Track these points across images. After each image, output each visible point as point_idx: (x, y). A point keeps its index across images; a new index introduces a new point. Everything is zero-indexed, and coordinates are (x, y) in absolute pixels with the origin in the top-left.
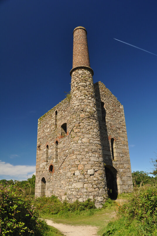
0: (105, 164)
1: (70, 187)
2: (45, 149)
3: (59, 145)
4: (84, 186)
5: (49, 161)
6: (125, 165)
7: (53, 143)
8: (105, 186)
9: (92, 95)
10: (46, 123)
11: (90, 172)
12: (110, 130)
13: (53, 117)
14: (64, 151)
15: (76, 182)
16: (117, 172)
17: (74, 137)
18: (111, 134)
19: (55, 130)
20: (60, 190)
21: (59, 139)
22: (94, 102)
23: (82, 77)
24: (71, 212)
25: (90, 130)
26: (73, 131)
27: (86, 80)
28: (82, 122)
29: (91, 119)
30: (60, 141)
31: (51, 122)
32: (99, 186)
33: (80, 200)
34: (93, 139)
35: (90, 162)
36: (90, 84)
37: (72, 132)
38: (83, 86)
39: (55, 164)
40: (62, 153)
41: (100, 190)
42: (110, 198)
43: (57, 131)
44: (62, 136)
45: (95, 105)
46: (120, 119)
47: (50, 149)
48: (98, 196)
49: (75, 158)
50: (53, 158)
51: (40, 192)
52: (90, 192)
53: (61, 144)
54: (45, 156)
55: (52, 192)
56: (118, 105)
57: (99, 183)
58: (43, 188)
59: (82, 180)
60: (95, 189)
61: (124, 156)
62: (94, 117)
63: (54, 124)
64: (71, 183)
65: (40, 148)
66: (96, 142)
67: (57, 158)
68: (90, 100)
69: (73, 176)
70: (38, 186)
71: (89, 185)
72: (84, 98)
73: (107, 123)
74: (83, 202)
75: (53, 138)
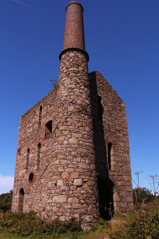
0: (98, 174)
1: (50, 201)
2: (25, 153)
3: (41, 148)
4: (68, 201)
5: (29, 168)
6: (124, 177)
7: (35, 146)
8: (96, 202)
9: (85, 84)
10: (29, 122)
11: (77, 182)
12: (107, 132)
13: (37, 114)
14: (47, 155)
15: (58, 194)
16: (114, 185)
17: (59, 137)
18: (108, 137)
19: (38, 130)
20: (40, 205)
21: (43, 140)
22: (88, 93)
23: (73, 60)
24: (48, 234)
25: (80, 128)
26: (58, 129)
27: (78, 65)
28: (70, 117)
29: (82, 113)
30: (44, 143)
31: (34, 120)
32: (88, 201)
33: (62, 219)
34: (83, 139)
35: (78, 170)
36: (84, 70)
37: (56, 130)
38: (74, 72)
39: (36, 172)
40: (45, 158)
41: (89, 206)
42: (102, 218)
43: (41, 131)
44: (46, 137)
45: (88, 96)
46: (121, 119)
47: (31, 153)
48: (85, 214)
49: (58, 163)
50: (34, 164)
51: (18, 205)
52: (75, 209)
53: (44, 147)
54: (25, 162)
55: (30, 207)
56: (119, 102)
57: (88, 198)
58: (21, 201)
59: (65, 193)
60: (82, 204)
61: (123, 166)
62: (86, 111)
63: (38, 122)
64: (51, 195)
65: (20, 153)
66: (88, 144)
67: (38, 165)
68: (82, 89)
69: (54, 187)
70: (15, 198)
71: (74, 200)
72: (74, 86)
73: (103, 123)
74: (66, 221)
75: (35, 140)
